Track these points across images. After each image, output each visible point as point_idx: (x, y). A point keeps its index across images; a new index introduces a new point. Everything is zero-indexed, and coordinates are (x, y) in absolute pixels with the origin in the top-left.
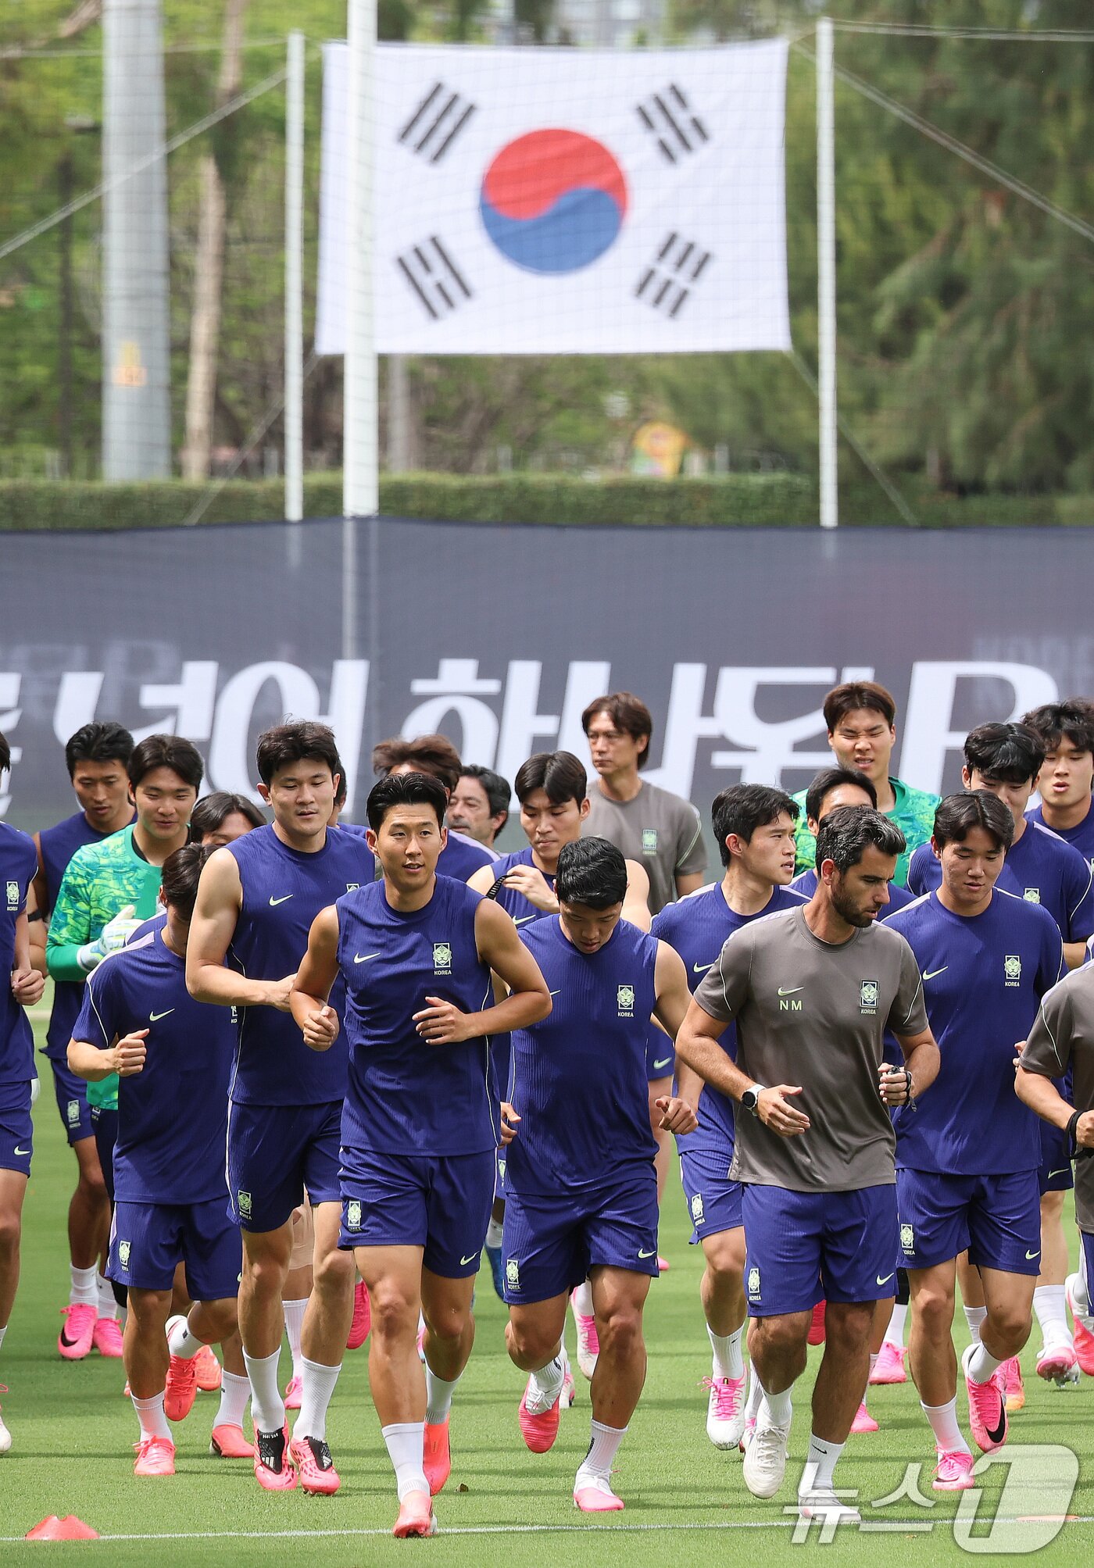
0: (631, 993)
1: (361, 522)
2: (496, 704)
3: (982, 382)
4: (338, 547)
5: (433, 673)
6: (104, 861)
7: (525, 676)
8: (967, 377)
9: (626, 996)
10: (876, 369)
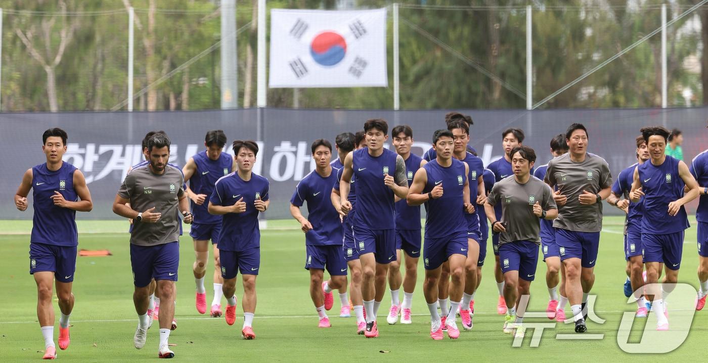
1: (262, 109)
2: (295, 153)
3: (435, 95)
4: (256, 114)
5: (279, 145)
7: (302, 146)
8: (431, 93)
10: (409, 90)
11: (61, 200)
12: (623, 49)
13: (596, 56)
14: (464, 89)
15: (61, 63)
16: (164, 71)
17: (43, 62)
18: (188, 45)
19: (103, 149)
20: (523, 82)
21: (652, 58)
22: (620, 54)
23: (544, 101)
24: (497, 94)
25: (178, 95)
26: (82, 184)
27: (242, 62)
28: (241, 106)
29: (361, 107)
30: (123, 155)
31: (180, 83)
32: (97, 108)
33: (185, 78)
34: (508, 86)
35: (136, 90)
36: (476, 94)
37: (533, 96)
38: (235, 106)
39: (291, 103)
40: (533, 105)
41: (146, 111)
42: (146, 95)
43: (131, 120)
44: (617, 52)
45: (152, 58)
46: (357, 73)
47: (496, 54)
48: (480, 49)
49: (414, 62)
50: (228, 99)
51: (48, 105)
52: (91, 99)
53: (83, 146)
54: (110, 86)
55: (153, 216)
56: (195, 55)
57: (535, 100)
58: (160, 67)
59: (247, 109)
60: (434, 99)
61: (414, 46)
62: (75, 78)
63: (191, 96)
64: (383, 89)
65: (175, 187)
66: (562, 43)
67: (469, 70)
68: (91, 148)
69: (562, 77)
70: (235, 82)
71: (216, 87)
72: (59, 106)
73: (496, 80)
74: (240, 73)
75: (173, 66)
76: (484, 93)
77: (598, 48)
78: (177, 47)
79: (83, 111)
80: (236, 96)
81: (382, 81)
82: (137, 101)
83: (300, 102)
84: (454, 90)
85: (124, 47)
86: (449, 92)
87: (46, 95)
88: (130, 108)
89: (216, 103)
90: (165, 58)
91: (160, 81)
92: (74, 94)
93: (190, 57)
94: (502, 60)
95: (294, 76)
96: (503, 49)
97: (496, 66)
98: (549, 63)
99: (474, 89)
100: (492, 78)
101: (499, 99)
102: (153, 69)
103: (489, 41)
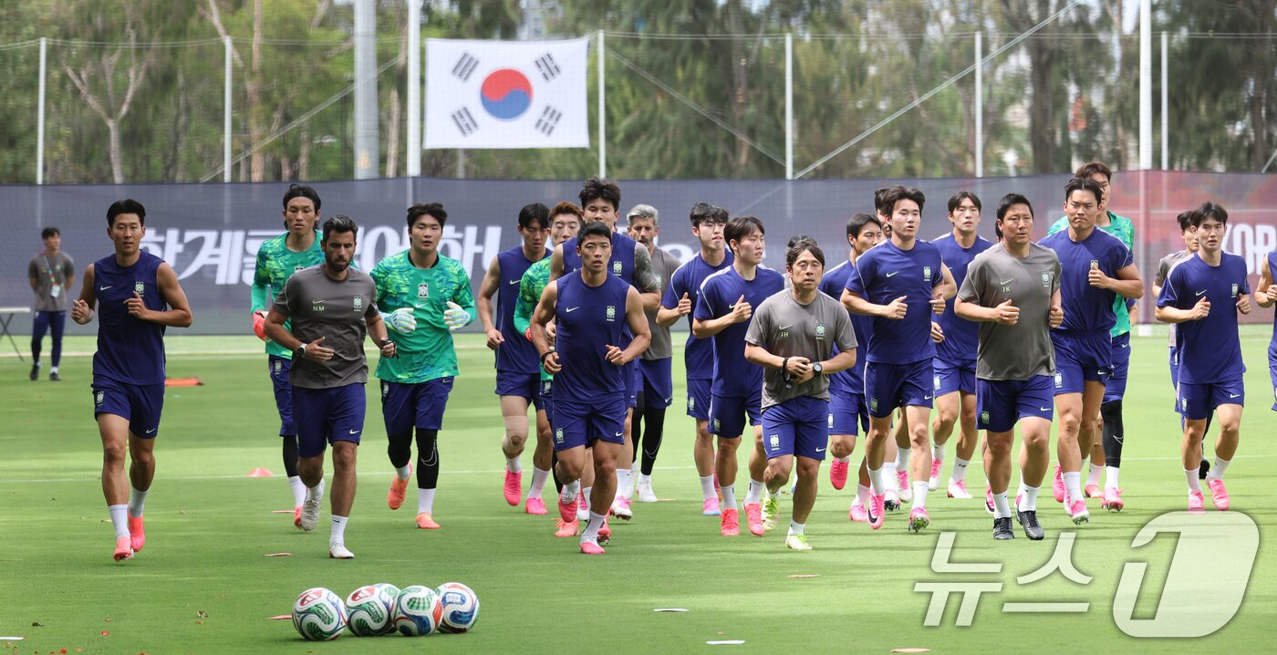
0: (613, 310)
1: (414, 178)
2: (461, 241)
3: (656, 160)
4: (405, 187)
6: (394, 266)
7: (471, 232)
8: (650, 159)
9: (611, 312)
10: (619, 153)
11: (139, 306)
12: (920, 96)
13: (882, 106)
14: (697, 151)
15: (128, 114)
16: (275, 127)
17: (103, 114)
18: (309, 89)
19: (190, 236)
20: (781, 141)
21: (960, 106)
22: (917, 103)
23: (811, 168)
24: (743, 158)
25: (294, 159)
26: (170, 285)
27: (384, 115)
28: (382, 175)
29: (552, 176)
30: (218, 244)
31: (297, 143)
32: (179, 178)
33: (304, 136)
34: (759, 147)
35: (235, 153)
36: (714, 158)
37: (794, 159)
38: (375, 175)
39: (454, 170)
40: (794, 174)
41: (249, 182)
42: (249, 159)
43: (227, 194)
44: (912, 99)
45: (257, 108)
46: (548, 130)
47: (741, 101)
48: (719, 95)
49: (627, 112)
50: (364, 164)
51: (111, 173)
52: (171, 164)
53: (161, 231)
54: (198, 147)
55: (321, 351)
56: (317, 104)
57: (798, 166)
58: (268, 121)
59: (392, 179)
60: (656, 166)
61: (627, 91)
62: (148, 136)
63: (312, 161)
64: (583, 150)
65: (363, 302)
66: (835, 86)
67: (704, 124)
68: (173, 234)
69: (835, 134)
70: (374, 140)
71: (348, 149)
72: (125, 176)
73: (743, 138)
74: (382, 128)
75: (287, 119)
76: (725, 157)
77: (885, 93)
78: (293, 93)
79: (162, 183)
80: (376, 160)
81: (582, 140)
82: (236, 168)
83: (467, 168)
84: (683, 153)
85: (217, 91)
86: (675, 156)
87: (107, 159)
88: (227, 178)
89: (348, 169)
90: (275, 108)
91: (268, 141)
92: (147, 159)
93: (311, 106)
94: (751, 110)
95: (459, 133)
96: (752, 94)
97: (742, 119)
98: (816, 114)
99: (710, 151)
100: (737, 135)
101: (747, 165)
102: (258, 123)
103: (732, 83)
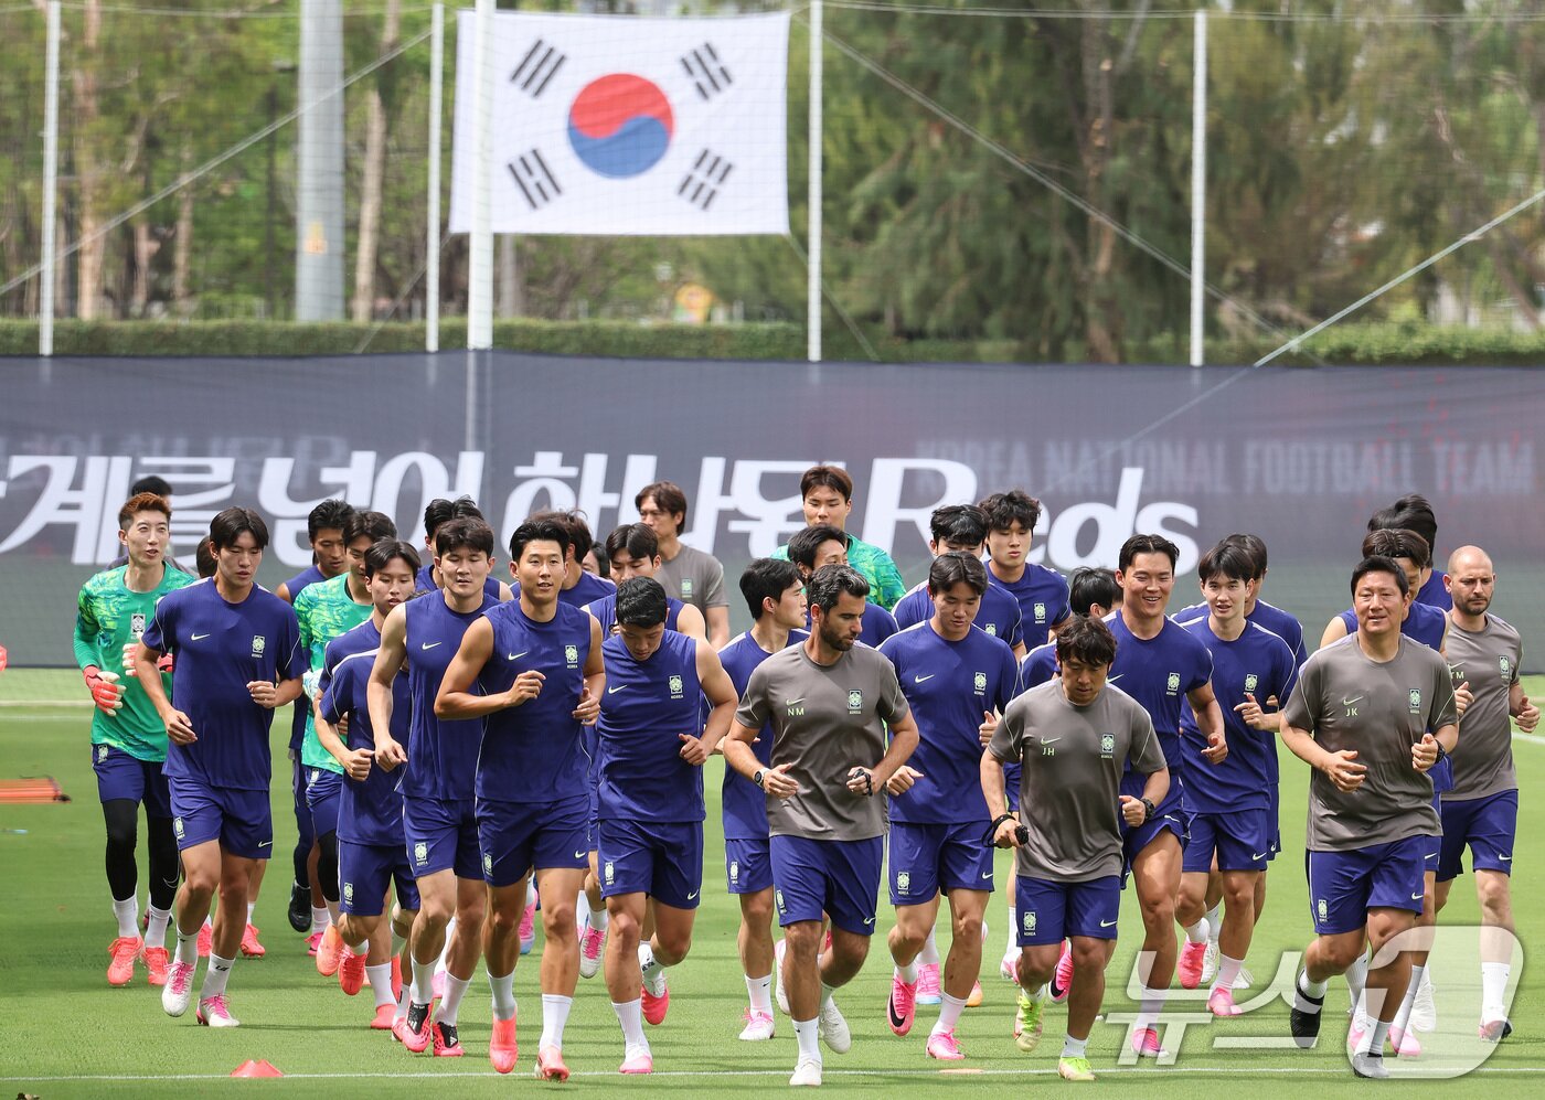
0: (681, 682)
1: (480, 353)
2: (575, 484)
3: (925, 259)
4: (463, 371)
5: (530, 462)
7: (596, 464)
8: (915, 255)
9: (676, 685)
10: (849, 248)
14: (1008, 244)
16: (129, 164)
18: (203, 88)
20: (1183, 228)
24: (1102, 263)
25: (163, 226)
27: (353, 143)
34: (1135, 238)
36: (1045, 261)
46: (704, 197)
47: (1099, 142)
48: (1056, 131)
58: (116, 153)
63: (203, 229)
67: (1025, 191)
71: (278, 211)
73: (1102, 220)
75: (154, 147)
76: (1066, 257)
78: (168, 93)
81: (772, 219)
90: (132, 122)
94: (1121, 163)
95: (523, 203)
96: (1123, 129)
97: (1100, 179)
98: (1252, 174)
99: (1037, 245)
100: (1090, 212)
101: (1109, 275)
102: (98, 157)
103: (1082, 108)
